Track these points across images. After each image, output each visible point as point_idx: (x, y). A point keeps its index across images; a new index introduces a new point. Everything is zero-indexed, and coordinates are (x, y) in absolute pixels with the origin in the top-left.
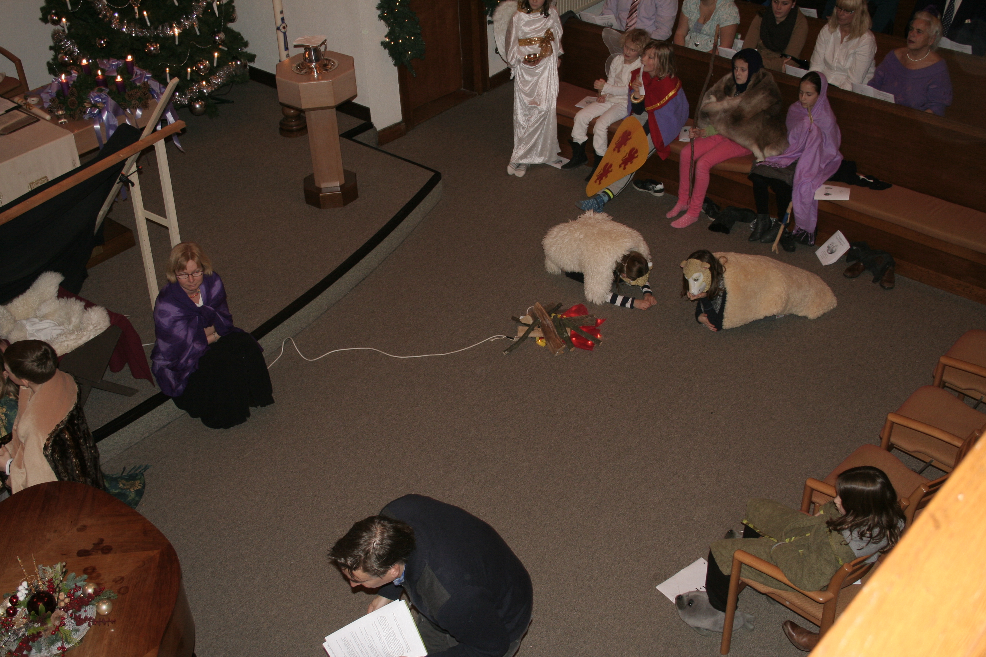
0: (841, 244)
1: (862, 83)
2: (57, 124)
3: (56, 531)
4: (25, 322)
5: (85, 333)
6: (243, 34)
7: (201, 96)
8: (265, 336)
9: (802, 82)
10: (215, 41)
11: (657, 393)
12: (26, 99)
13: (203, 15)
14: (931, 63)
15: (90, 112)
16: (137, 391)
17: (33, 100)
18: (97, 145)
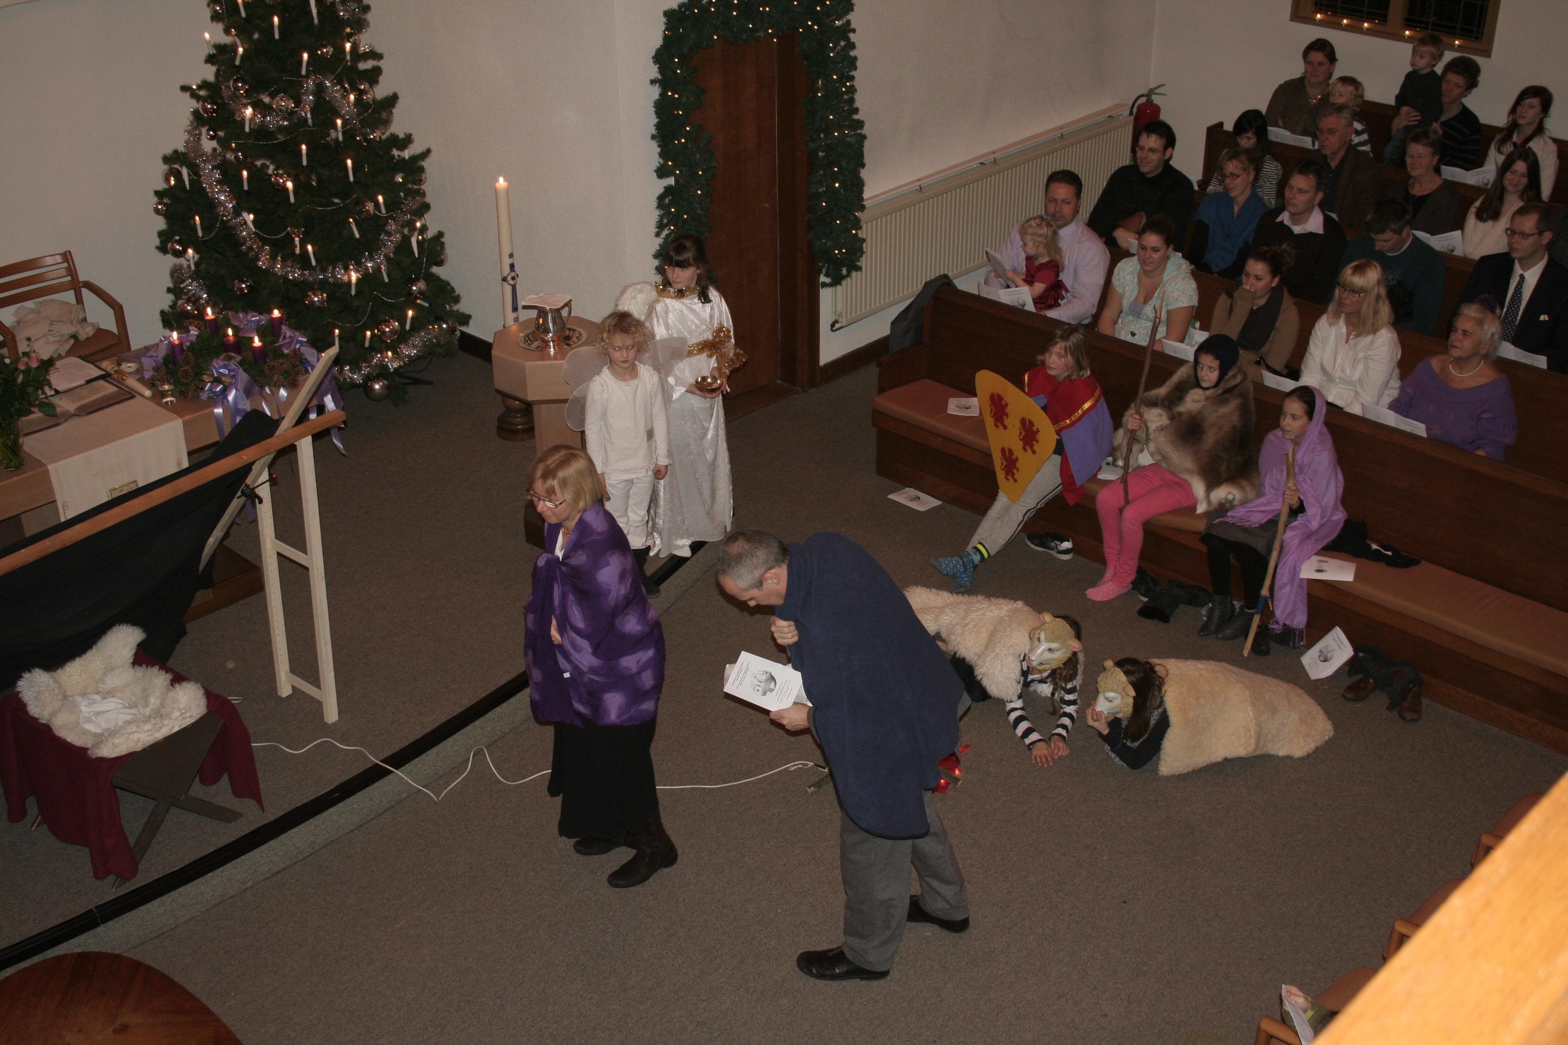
0: (1340, 648)
1: (1377, 404)
2: (160, 404)
3: (80, 1031)
4: (79, 699)
5: (166, 722)
6: (453, 283)
7: (382, 372)
8: (444, 742)
9: (1287, 399)
10: (410, 293)
11: (1041, 866)
12: (119, 365)
13: (394, 254)
14: (1484, 381)
15: (210, 389)
16: (241, 815)
17: (129, 367)
18: (217, 438)
